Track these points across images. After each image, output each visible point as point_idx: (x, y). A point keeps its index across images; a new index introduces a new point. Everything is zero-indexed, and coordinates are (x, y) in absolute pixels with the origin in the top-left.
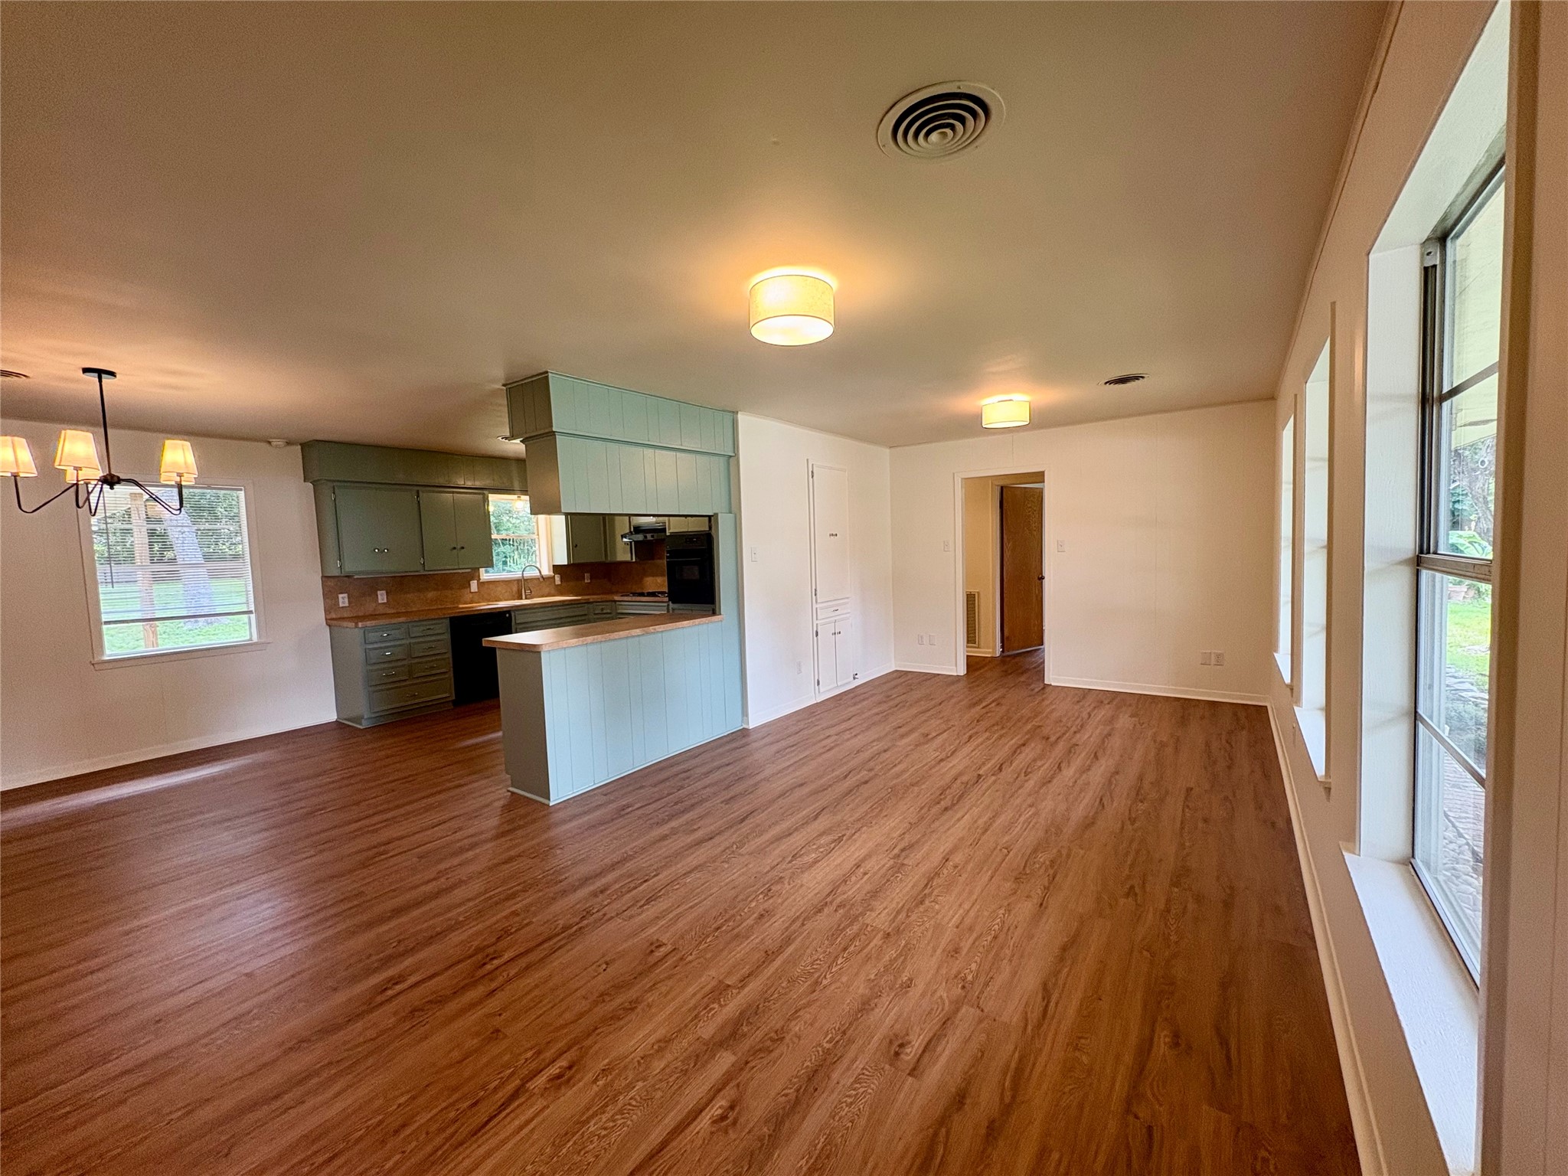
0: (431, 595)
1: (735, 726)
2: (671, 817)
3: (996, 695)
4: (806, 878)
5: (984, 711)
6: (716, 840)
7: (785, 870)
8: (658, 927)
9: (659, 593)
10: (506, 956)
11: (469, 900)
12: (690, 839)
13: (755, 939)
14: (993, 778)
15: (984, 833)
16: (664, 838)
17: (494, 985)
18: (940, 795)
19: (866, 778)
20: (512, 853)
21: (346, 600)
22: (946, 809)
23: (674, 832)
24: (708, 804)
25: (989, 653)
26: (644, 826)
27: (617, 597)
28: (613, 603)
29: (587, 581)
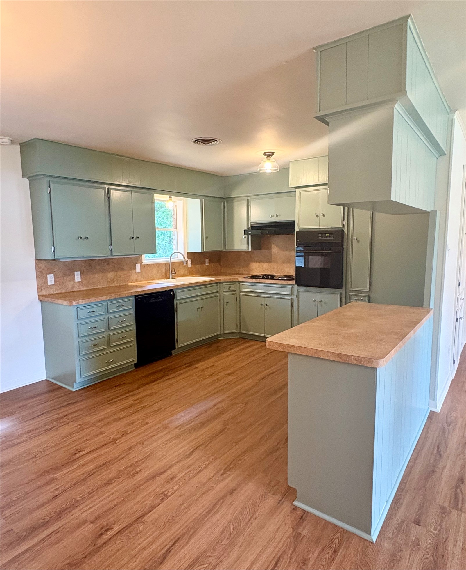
0: (111, 275)
21: (53, 279)
27: (241, 279)
28: (237, 283)
29: (207, 264)
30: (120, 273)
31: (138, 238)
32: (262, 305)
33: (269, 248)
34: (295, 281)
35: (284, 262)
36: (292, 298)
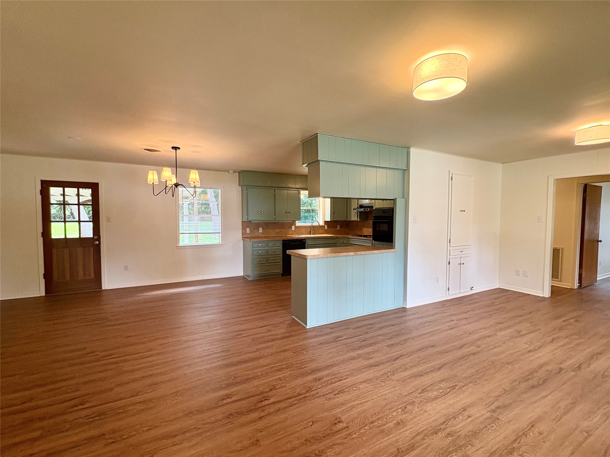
0: (278, 230)
1: (400, 305)
2: (360, 348)
3: (574, 314)
4: (429, 407)
5: (565, 323)
6: (381, 367)
7: (416, 397)
8: (341, 410)
9: (369, 236)
10: (272, 400)
11: (265, 366)
12: (366, 363)
13: (392, 438)
14: (573, 373)
15: (564, 414)
16: (353, 358)
17: (263, 414)
18: (529, 375)
19: (475, 351)
20: (286, 348)
22: (533, 387)
23: (359, 356)
24: (379, 345)
25: (569, 286)
26: (345, 349)
27: (350, 236)
28: (348, 239)
29: (339, 228)
30: (284, 230)
31: (290, 212)
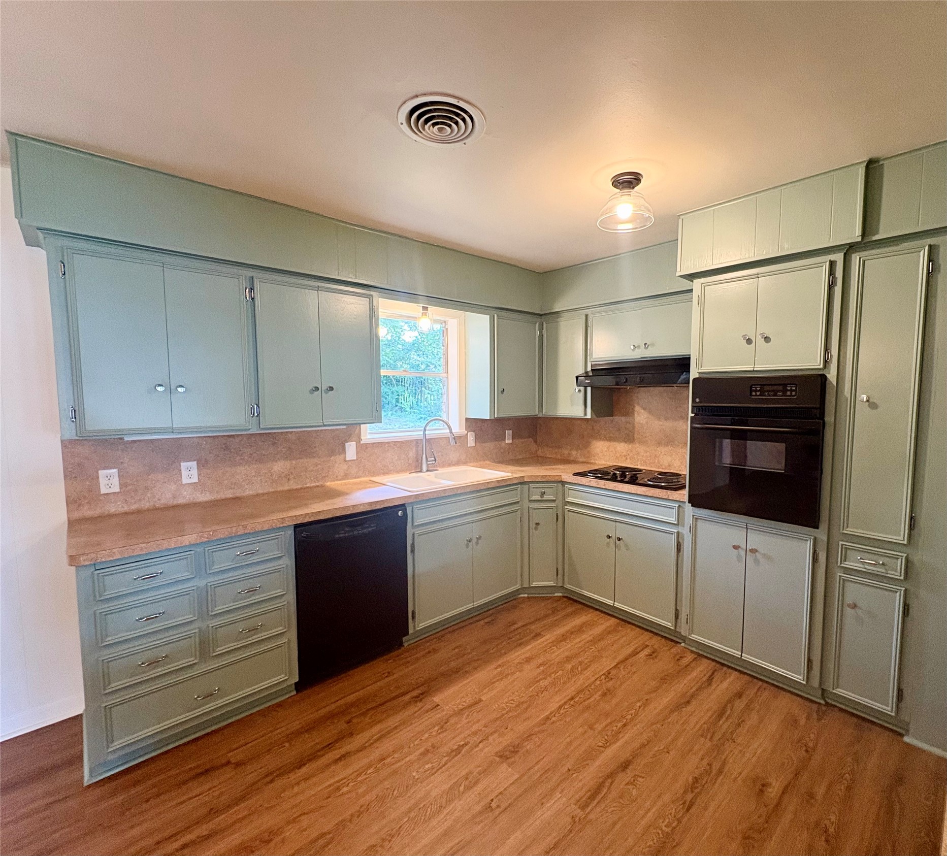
21: (116, 480)
27: (568, 477)
28: (560, 485)
29: (508, 441)
30: (305, 461)
31: (331, 389)
32: (609, 537)
33: (629, 413)
34: (685, 492)
35: (659, 444)
36: (678, 533)
